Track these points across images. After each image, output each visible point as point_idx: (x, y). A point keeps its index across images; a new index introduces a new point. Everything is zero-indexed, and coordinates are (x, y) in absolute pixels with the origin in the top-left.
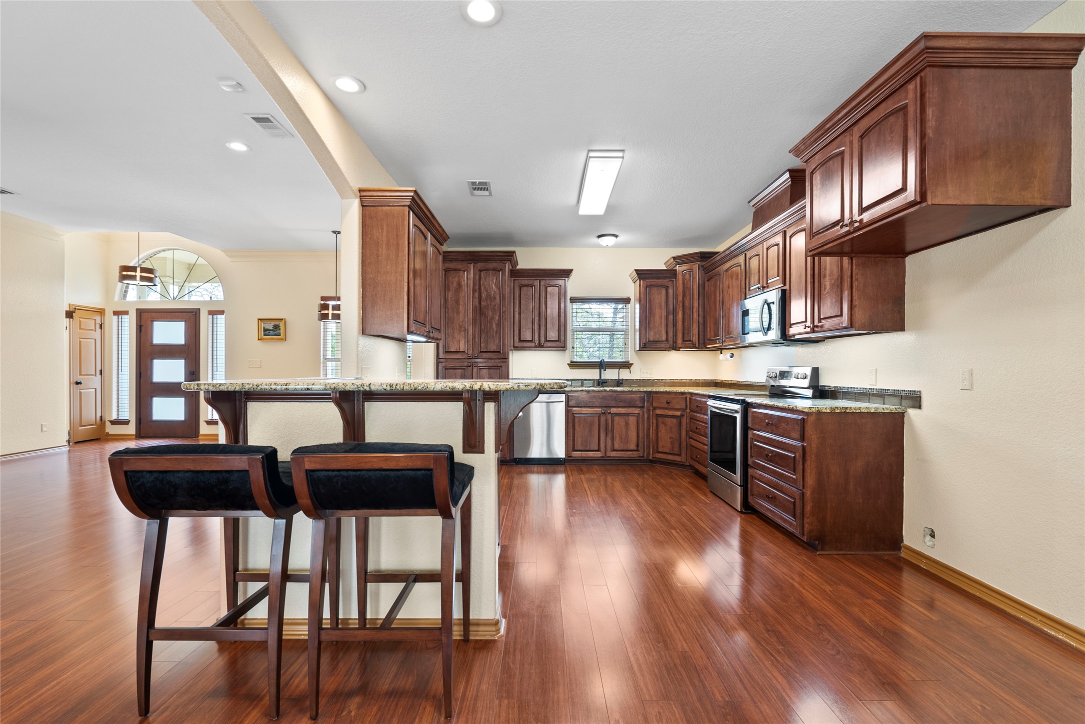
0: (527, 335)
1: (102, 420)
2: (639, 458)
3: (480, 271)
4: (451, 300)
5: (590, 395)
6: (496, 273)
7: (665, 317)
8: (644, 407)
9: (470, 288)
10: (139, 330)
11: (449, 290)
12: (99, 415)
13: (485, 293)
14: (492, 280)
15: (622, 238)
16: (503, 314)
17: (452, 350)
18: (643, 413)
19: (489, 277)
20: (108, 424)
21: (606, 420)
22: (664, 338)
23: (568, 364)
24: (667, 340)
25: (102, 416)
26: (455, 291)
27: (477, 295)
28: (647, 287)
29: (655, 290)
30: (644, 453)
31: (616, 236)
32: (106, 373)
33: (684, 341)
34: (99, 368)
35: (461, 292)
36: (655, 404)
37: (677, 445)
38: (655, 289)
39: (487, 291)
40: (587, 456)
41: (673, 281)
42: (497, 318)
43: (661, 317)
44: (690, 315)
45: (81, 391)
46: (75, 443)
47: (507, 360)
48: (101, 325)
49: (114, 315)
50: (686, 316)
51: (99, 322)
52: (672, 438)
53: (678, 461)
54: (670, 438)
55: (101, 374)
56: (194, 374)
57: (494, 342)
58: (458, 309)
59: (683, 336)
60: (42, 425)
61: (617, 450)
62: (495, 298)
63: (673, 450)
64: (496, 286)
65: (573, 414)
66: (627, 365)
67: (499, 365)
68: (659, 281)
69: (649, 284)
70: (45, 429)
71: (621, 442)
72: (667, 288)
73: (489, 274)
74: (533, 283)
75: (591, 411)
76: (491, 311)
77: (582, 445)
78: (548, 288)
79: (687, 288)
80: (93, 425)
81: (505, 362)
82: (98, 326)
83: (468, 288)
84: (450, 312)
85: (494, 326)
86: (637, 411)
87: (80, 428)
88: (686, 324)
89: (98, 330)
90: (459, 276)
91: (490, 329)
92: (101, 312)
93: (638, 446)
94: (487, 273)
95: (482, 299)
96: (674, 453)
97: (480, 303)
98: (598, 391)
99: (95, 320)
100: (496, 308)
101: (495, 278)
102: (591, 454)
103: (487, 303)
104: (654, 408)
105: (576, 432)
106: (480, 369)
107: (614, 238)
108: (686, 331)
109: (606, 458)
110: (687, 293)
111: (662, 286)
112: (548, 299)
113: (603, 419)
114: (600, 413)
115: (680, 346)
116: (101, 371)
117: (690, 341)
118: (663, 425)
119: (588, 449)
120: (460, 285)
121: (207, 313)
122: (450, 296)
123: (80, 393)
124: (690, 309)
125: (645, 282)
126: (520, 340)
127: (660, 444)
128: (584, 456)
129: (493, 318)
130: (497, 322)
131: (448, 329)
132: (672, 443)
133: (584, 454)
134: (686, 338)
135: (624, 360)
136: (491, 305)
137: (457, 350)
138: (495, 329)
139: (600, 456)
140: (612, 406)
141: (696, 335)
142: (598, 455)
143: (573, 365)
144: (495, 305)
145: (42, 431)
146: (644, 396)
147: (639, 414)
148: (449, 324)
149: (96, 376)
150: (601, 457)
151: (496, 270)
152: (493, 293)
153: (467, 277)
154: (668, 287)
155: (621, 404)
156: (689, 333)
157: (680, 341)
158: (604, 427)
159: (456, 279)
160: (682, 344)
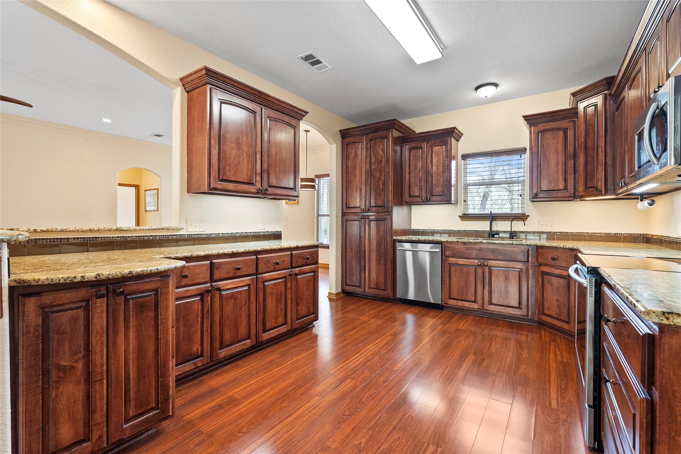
0: (416, 192)
2: (522, 317)
3: (371, 140)
4: (350, 166)
5: (467, 246)
6: (382, 140)
7: (562, 163)
8: (528, 261)
9: (363, 155)
11: (349, 159)
13: (374, 158)
14: (379, 147)
15: (505, 87)
16: (388, 174)
17: (351, 206)
18: (527, 269)
19: (377, 144)
21: (483, 273)
22: (561, 186)
23: (460, 217)
24: (566, 188)
26: (353, 159)
27: (368, 160)
28: (538, 133)
29: (549, 135)
30: (528, 313)
31: (496, 85)
33: (586, 188)
35: (357, 159)
36: (541, 260)
37: (565, 310)
38: (550, 133)
39: (375, 157)
40: (463, 306)
41: (575, 121)
42: (383, 178)
43: (558, 164)
44: (594, 157)
47: (391, 214)
50: (589, 159)
52: (559, 301)
53: (566, 329)
54: (557, 300)
57: (381, 198)
58: (355, 173)
59: (586, 182)
61: (496, 305)
62: (381, 161)
63: (560, 315)
64: (382, 151)
65: (449, 263)
66: (523, 217)
67: (384, 217)
68: (554, 125)
69: (541, 129)
71: (501, 297)
72: (565, 131)
73: (377, 142)
74: (421, 146)
75: (468, 262)
76: (379, 173)
77: (458, 295)
78: (433, 148)
79: (590, 125)
81: (389, 215)
83: (362, 156)
84: (350, 176)
85: (381, 185)
86: (519, 265)
88: (589, 167)
90: (356, 147)
91: (378, 188)
93: (520, 303)
94: (375, 141)
95: (372, 163)
96: (562, 318)
97: (370, 167)
98: (474, 243)
100: (382, 169)
101: (381, 144)
102: (467, 304)
103: (375, 166)
104: (541, 265)
105: (452, 281)
106: (371, 221)
107: (493, 88)
108: (589, 176)
109: (483, 311)
110: (590, 131)
111: (558, 129)
112: (433, 158)
113: (480, 271)
114: (477, 265)
115: (581, 194)
117: (594, 187)
118: (549, 285)
119: (464, 299)
120: (356, 154)
122: (350, 164)
124: (594, 149)
125: (536, 128)
126: (410, 196)
127: (546, 305)
128: (460, 305)
129: (380, 178)
130: (383, 181)
131: (349, 190)
132: (559, 307)
133: (460, 303)
134: (589, 185)
135: (520, 212)
136: (378, 167)
137: (354, 205)
138: (382, 187)
139: (477, 307)
140: (489, 258)
141: (601, 180)
142: (475, 306)
143: (465, 217)
144: (382, 168)
146: (528, 250)
147: (522, 269)
148: (349, 185)
150: (478, 309)
151: (382, 138)
152: (380, 157)
153: (361, 147)
154: (567, 129)
155: (500, 257)
156: (592, 179)
157: (581, 188)
158: (481, 279)
159: (354, 150)
160: (584, 191)
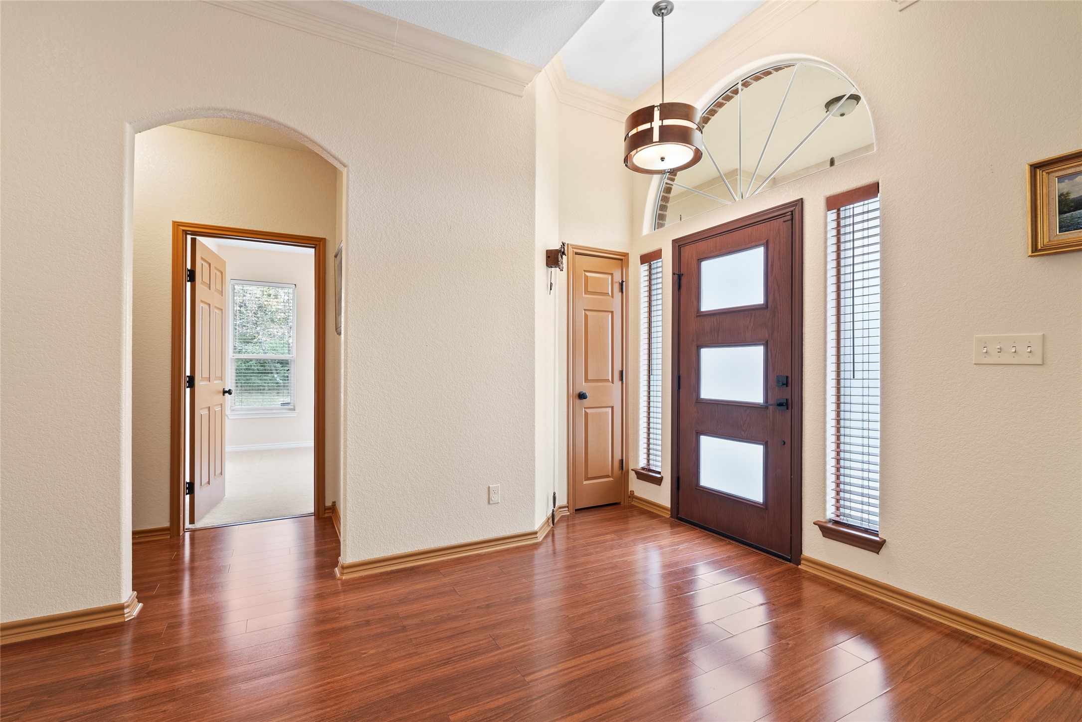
1: (622, 469)
10: (676, 287)
12: (618, 456)
20: (632, 475)
25: (622, 460)
32: (630, 377)
34: (618, 368)
45: (588, 411)
46: (576, 510)
48: (621, 284)
49: (642, 263)
51: (618, 278)
55: (622, 379)
56: (787, 385)
60: (489, 487)
70: (495, 498)
80: (607, 476)
82: (617, 287)
87: (585, 483)
89: (618, 294)
92: (622, 259)
99: (612, 274)
116: (622, 372)
121: (822, 204)
123: (586, 414)
145: (489, 503)
149: (613, 382)
